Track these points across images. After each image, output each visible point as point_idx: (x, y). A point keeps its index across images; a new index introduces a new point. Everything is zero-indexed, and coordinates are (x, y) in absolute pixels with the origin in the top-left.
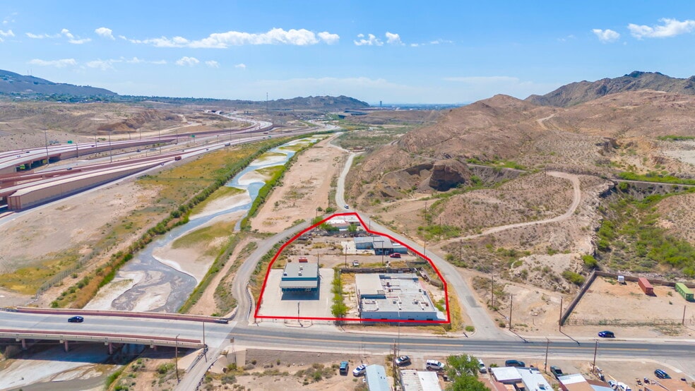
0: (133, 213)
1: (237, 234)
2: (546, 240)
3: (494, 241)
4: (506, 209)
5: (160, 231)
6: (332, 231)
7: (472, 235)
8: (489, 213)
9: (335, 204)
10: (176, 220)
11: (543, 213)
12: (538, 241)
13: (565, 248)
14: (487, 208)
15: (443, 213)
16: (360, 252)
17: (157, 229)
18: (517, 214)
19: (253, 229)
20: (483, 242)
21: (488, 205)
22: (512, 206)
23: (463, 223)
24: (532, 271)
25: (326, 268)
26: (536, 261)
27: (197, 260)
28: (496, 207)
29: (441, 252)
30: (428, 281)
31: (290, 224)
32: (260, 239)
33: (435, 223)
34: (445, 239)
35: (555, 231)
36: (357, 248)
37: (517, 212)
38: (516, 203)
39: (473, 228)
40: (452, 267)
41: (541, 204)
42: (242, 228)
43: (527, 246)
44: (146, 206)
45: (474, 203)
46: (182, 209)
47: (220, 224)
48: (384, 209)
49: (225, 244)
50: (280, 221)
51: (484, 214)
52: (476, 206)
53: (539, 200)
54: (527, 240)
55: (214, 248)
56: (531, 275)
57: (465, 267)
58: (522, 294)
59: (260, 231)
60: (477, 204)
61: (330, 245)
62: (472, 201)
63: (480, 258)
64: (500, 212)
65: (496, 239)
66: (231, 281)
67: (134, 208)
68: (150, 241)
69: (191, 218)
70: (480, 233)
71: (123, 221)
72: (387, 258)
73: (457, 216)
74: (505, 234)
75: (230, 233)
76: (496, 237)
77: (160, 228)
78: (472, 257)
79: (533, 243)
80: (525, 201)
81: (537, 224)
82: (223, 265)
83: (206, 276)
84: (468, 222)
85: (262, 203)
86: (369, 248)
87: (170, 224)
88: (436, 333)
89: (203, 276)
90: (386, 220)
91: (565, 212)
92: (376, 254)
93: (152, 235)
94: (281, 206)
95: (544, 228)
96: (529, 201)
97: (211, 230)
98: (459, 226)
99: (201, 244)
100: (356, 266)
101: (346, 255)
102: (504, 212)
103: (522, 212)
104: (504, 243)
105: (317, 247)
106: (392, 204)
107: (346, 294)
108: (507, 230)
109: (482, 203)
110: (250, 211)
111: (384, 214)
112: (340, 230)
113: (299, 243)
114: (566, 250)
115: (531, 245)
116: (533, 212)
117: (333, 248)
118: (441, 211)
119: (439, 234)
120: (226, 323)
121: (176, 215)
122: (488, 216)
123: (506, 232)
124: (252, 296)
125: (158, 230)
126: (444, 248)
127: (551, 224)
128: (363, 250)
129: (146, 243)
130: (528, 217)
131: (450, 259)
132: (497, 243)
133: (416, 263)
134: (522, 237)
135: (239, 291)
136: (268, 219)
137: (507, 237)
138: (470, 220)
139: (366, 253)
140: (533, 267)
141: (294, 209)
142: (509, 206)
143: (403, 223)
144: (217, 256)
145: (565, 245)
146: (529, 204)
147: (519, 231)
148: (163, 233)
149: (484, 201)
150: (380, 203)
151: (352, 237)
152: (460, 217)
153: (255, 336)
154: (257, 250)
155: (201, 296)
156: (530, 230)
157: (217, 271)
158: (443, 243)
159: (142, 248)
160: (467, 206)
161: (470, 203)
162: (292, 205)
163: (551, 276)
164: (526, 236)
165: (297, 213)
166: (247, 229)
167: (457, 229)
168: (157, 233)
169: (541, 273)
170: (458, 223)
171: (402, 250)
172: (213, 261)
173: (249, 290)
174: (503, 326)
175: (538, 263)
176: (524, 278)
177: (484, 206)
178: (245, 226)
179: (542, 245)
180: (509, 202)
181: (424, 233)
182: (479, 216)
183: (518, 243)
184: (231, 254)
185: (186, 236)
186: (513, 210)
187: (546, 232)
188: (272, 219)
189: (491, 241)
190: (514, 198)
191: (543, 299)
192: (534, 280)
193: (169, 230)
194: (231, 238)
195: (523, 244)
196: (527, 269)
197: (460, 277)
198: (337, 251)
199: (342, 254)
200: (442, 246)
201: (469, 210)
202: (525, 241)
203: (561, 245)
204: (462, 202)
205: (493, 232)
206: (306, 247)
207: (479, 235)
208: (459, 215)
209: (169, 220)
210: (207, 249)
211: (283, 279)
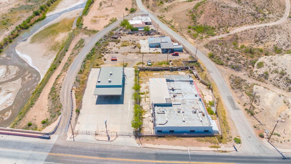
0: (11, 11)
1: (74, 30)
2: (273, 39)
3: (237, 39)
4: (243, 12)
5: (25, 27)
6: (134, 30)
7: (223, 34)
8: (232, 15)
9: (136, 5)
10: (37, 17)
11: (267, 16)
12: (267, 40)
13: (287, 47)
14: (231, 11)
15: (203, 15)
16: (152, 50)
17: (22, 26)
18: (250, 17)
19: (84, 27)
20: (231, 40)
21: (231, 9)
22: (246, 10)
23: (216, 24)
24: (272, 73)
25: (129, 67)
26: (273, 62)
27: (45, 55)
28: (236, 10)
29: (204, 49)
30: (199, 79)
31: (107, 22)
32: (87, 36)
33: (198, 23)
34: (206, 37)
35: (279, 33)
36: (150, 47)
37: (250, 15)
38: (249, 7)
39: (223, 27)
40: (213, 64)
41: (264, 8)
42: (78, 26)
43: (259, 43)
44: (21, 5)
45: (222, 6)
46: (42, 8)
47: (64, 20)
48: (166, 9)
49: (65, 40)
50: (101, 19)
51: (229, 16)
52: (223, 9)
53: (263, 5)
54: (259, 38)
55: (58, 43)
56: (271, 76)
57: (222, 64)
58: (269, 97)
59: (88, 28)
60: (224, 7)
61: (132, 44)
62: (221, 5)
63: (231, 56)
64: (239, 14)
65: (239, 37)
66: (61, 81)
67: (13, 6)
68: (17, 35)
69: (47, 15)
70: (228, 33)
71: (3, 18)
72: (170, 56)
73: (212, 17)
74: (245, 34)
75: (70, 29)
76: (239, 35)
77: (24, 25)
78: (226, 55)
79: (263, 41)
80: (254, 6)
81: (266, 27)
82: (60, 62)
83: (48, 72)
84: (219, 22)
85: (92, 3)
86: (157, 47)
87: (32, 21)
88: (212, 147)
89: (46, 71)
90: (168, 19)
91: (282, 16)
92: (163, 53)
93: (19, 31)
94: (103, 5)
95: (271, 30)
96: (257, 6)
97: (58, 26)
98: (214, 26)
99: (49, 39)
100: (149, 65)
101: (143, 53)
102: (242, 15)
103: (253, 15)
104: (244, 40)
105: (124, 46)
106: (170, 4)
107: (142, 94)
108: (246, 31)
109: (227, 7)
110: (84, 10)
111: (166, 13)
112: (139, 29)
113: (112, 41)
114: (288, 49)
115: (262, 43)
116: (260, 15)
117: (134, 47)
118: (202, 12)
119: (203, 32)
120: (49, 138)
121: (37, 14)
122: (232, 17)
123: (246, 32)
124: (74, 99)
125: (24, 27)
126: (206, 46)
127: (276, 27)
128: (154, 49)
129: (14, 38)
130: (257, 18)
131: (211, 57)
132: (239, 41)
133: (190, 62)
134: (256, 36)
135: (65, 95)
136: (95, 17)
137: (246, 36)
138: (221, 20)
139: (156, 51)
140: (272, 69)
141: (111, 8)
142: (245, 10)
143: (178, 22)
144: (58, 51)
145: (287, 45)
146: (257, 8)
147: (254, 31)
148: (27, 28)
149: (228, 5)
150: (163, 4)
151: (146, 35)
152: (214, 19)
153: (70, 155)
154: (84, 47)
155: (39, 96)
156: (261, 31)
157: (55, 69)
158: (206, 41)
159: (11, 42)
160: (218, 9)
161: (220, 6)
162: (110, 5)
163: (287, 79)
164: (259, 35)
165: (113, 12)
166: (80, 26)
167: (213, 28)
168: (23, 29)
169: (279, 75)
170: (213, 23)
171: (179, 49)
172: (55, 57)
173: (74, 92)
174: (262, 136)
175: (275, 65)
176: (266, 78)
177: (228, 9)
178: (79, 23)
179: (270, 43)
180: (244, 6)
181: (192, 32)
182: (226, 17)
183: (253, 41)
184: (67, 51)
185: (41, 31)
186: (247, 13)
187: (272, 33)
188: (96, 17)
189: (235, 39)
190: (247, 3)
191: (285, 102)
192: (273, 81)
193: (31, 25)
194: (69, 34)
195: (256, 42)
196: (268, 70)
197: (220, 75)
198: (137, 49)
199: (140, 53)
200: (205, 44)
201: (219, 13)
202: (257, 39)
203: (284, 45)
204: (214, 6)
205: (237, 32)
206: (116, 45)
207: (228, 34)
208: (214, 17)
209: (32, 18)
210: (53, 44)
211: (97, 87)
